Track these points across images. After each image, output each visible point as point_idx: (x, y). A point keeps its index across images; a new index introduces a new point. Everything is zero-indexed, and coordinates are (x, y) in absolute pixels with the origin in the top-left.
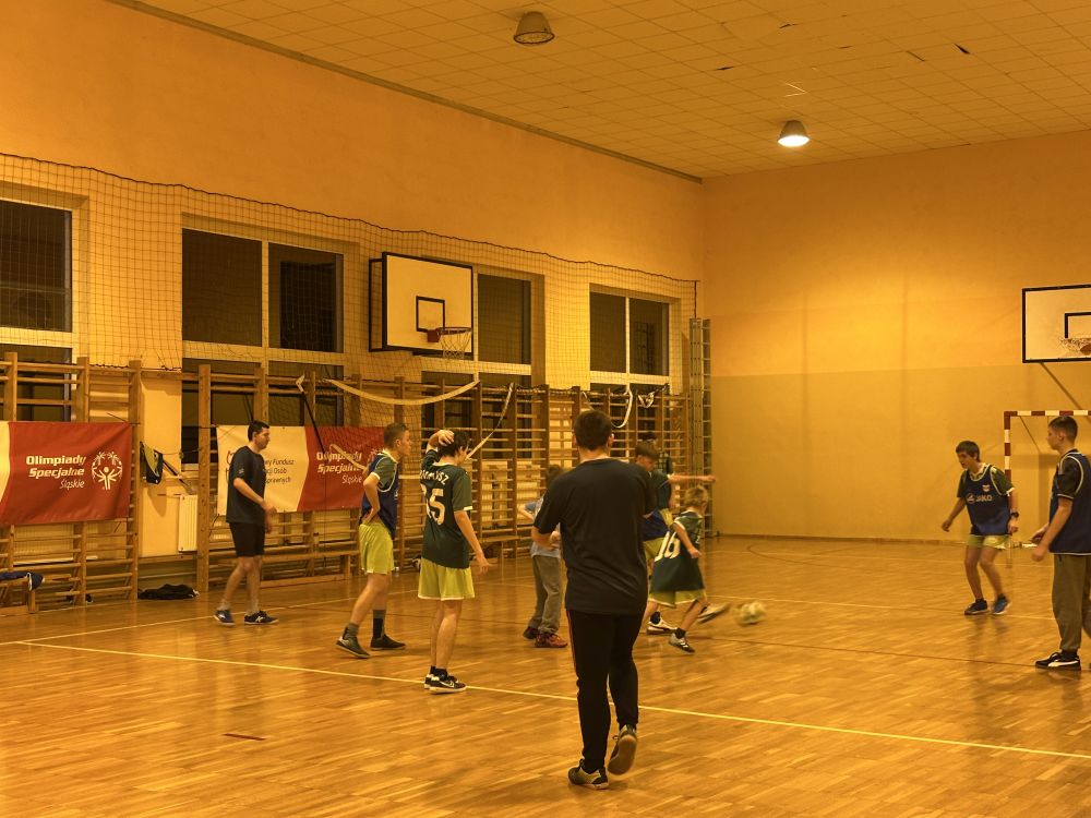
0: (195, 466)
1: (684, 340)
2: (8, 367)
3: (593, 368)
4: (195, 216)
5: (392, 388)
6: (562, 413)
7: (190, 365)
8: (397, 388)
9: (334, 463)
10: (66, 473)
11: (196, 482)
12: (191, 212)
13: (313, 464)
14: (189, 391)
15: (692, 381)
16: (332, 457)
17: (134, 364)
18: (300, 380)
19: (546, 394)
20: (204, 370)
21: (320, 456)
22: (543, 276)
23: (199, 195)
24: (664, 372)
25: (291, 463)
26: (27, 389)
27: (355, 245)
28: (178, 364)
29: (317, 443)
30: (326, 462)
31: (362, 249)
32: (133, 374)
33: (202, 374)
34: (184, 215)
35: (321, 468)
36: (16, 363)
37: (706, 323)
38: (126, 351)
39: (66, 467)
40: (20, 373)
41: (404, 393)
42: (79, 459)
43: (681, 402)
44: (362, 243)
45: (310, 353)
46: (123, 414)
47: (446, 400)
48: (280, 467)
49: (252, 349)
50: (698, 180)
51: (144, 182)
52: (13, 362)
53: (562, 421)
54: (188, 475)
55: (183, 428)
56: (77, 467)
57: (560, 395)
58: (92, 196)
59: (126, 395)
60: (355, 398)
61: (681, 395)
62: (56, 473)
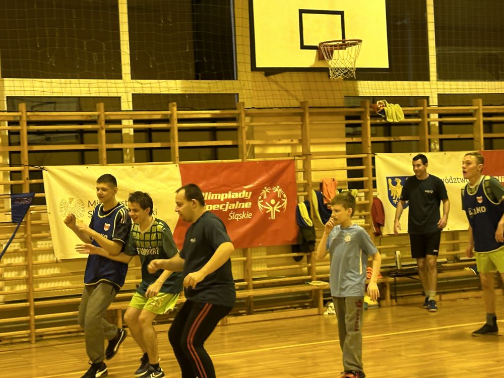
2: (476, 110)
26: (488, 126)
36: (481, 107)
40: (485, 115)
52: (479, 107)
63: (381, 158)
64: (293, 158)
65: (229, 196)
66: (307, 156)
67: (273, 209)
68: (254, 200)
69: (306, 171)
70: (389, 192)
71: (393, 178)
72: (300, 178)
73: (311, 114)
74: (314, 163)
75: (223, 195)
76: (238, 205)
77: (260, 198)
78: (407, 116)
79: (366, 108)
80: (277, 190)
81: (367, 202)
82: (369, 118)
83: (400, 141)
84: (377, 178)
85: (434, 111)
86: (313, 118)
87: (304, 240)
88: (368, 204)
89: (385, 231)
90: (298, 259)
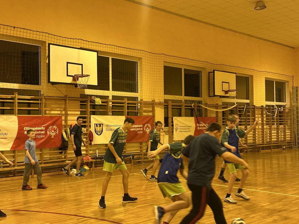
0: (167, 128)
1: (290, 92)
2: (125, 102)
3: (266, 100)
4: (167, 62)
5: (215, 107)
6: (258, 113)
7: (166, 101)
8: (216, 107)
9: (202, 127)
10: (138, 129)
11: (168, 132)
12: (166, 61)
13: (196, 127)
14: (166, 108)
15: (293, 104)
16: (201, 125)
17: (153, 101)
18: (193, 105)
19: (254, 108)
20: (169, 102)
21: (198, 125)
22: (253, 75)
23: (167, 56)
24: (284, 101)
25: (191, 127)
27: (205, 68)
28: (163, 101)
29: (197, 122)
30: (199, 127)
31: (207, 70)
32: (153, 103)
33: (169, 103)
34: (164, 62)
35: (198, 128)
36: (127, 101)
37: (297, 87)
38: (151, 97)
39: (138, 128)
40: (128, 104)
41: (218, 108)
42: (141, 126)
43: (290, 110)
44: (207, 68)
45: (195, 97)
46: (151, 114)
47: (229, 110)
48: (188, 128)
49: (181, 97)
50: (293, 48)
51: (155, 54)
52: (126, 101)
53: (258, 115)
54: (166, 130)
55: (164, 117)
56: (141, 128)
57: (258, 108)
58: (143, 58)
59: (152, 109)
60: (206, 109)
61: (290, 108)
62: (136, 129)
63: (93, 117)
64: (61, 115)
65: (36, 129)
66: (66, 115)
67: (53, 134)
68: (46, 130)
69: (66, 121)
70: (95, 129)
71: (97, 124)
72: (63, 123)
73: (69, 100)
74: (69, 118)
75: (34, 128)
76: (40, 132)
77: (48, 130)
78: (102, 102)
79: (88, 99)
80: (55, 127)
81: (87, 132)
82: (89, 102)
83: (99, 111)
84: (91, 124)
85: (110, 101)
86: (69, 101)
87: (64, 146)
88: (87, 133)
89: (93, 143)
90: (61, 153)
